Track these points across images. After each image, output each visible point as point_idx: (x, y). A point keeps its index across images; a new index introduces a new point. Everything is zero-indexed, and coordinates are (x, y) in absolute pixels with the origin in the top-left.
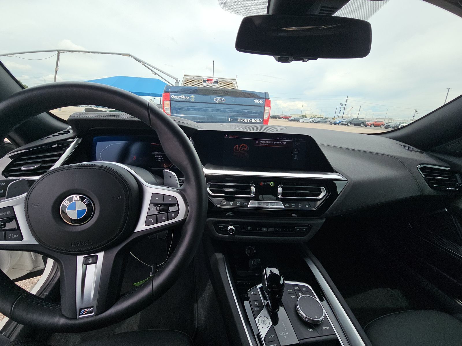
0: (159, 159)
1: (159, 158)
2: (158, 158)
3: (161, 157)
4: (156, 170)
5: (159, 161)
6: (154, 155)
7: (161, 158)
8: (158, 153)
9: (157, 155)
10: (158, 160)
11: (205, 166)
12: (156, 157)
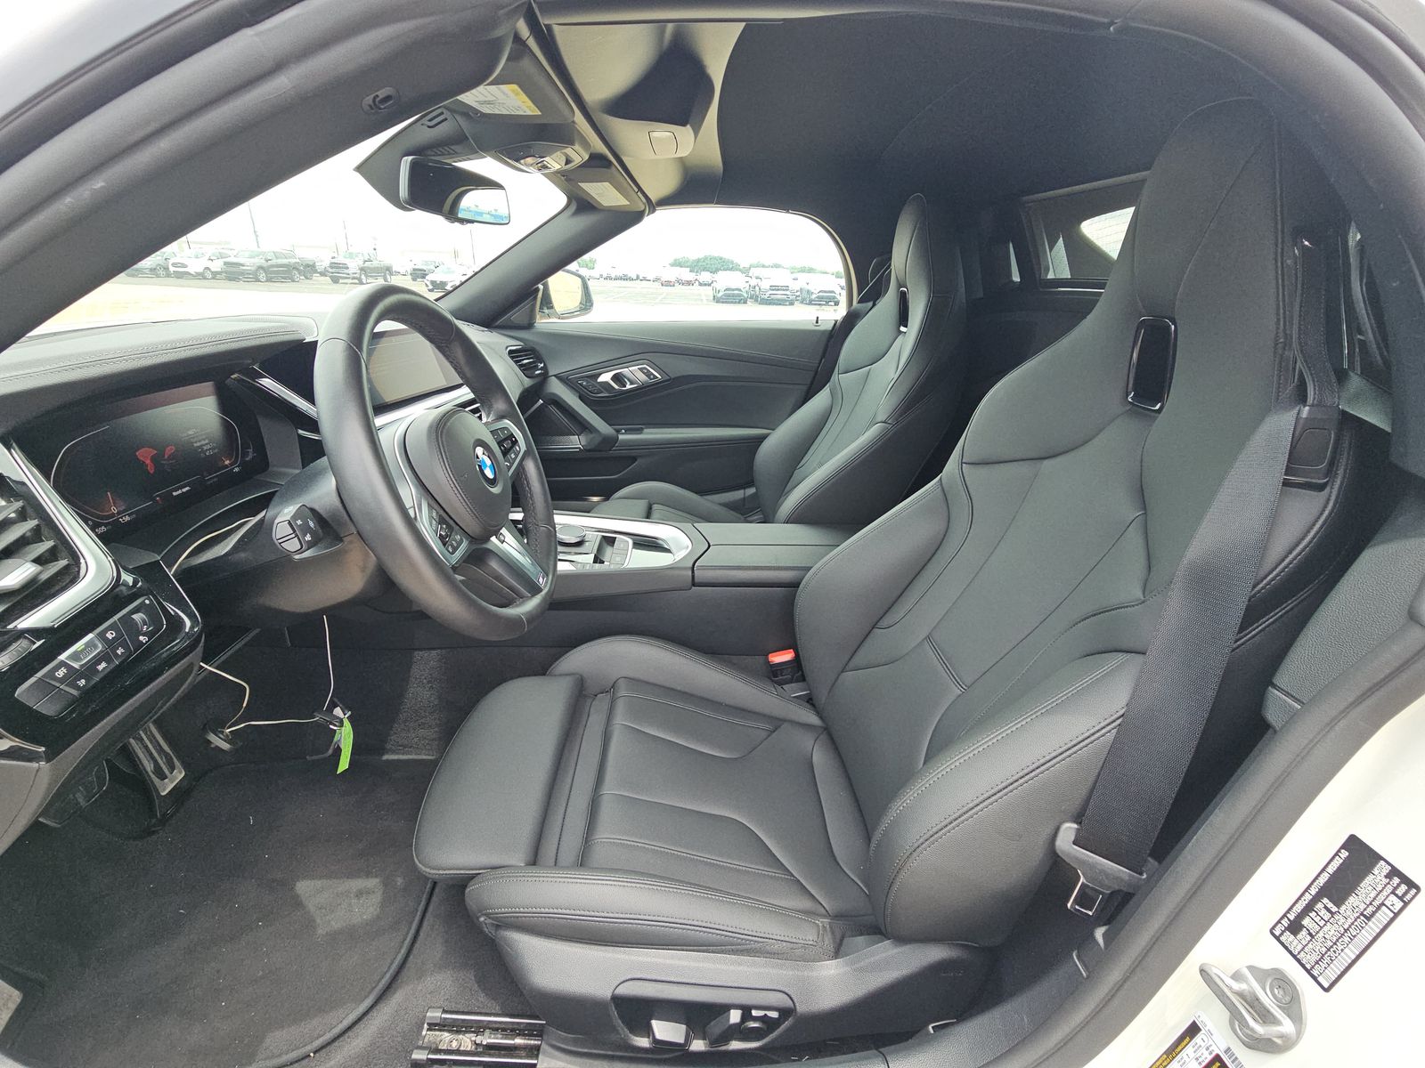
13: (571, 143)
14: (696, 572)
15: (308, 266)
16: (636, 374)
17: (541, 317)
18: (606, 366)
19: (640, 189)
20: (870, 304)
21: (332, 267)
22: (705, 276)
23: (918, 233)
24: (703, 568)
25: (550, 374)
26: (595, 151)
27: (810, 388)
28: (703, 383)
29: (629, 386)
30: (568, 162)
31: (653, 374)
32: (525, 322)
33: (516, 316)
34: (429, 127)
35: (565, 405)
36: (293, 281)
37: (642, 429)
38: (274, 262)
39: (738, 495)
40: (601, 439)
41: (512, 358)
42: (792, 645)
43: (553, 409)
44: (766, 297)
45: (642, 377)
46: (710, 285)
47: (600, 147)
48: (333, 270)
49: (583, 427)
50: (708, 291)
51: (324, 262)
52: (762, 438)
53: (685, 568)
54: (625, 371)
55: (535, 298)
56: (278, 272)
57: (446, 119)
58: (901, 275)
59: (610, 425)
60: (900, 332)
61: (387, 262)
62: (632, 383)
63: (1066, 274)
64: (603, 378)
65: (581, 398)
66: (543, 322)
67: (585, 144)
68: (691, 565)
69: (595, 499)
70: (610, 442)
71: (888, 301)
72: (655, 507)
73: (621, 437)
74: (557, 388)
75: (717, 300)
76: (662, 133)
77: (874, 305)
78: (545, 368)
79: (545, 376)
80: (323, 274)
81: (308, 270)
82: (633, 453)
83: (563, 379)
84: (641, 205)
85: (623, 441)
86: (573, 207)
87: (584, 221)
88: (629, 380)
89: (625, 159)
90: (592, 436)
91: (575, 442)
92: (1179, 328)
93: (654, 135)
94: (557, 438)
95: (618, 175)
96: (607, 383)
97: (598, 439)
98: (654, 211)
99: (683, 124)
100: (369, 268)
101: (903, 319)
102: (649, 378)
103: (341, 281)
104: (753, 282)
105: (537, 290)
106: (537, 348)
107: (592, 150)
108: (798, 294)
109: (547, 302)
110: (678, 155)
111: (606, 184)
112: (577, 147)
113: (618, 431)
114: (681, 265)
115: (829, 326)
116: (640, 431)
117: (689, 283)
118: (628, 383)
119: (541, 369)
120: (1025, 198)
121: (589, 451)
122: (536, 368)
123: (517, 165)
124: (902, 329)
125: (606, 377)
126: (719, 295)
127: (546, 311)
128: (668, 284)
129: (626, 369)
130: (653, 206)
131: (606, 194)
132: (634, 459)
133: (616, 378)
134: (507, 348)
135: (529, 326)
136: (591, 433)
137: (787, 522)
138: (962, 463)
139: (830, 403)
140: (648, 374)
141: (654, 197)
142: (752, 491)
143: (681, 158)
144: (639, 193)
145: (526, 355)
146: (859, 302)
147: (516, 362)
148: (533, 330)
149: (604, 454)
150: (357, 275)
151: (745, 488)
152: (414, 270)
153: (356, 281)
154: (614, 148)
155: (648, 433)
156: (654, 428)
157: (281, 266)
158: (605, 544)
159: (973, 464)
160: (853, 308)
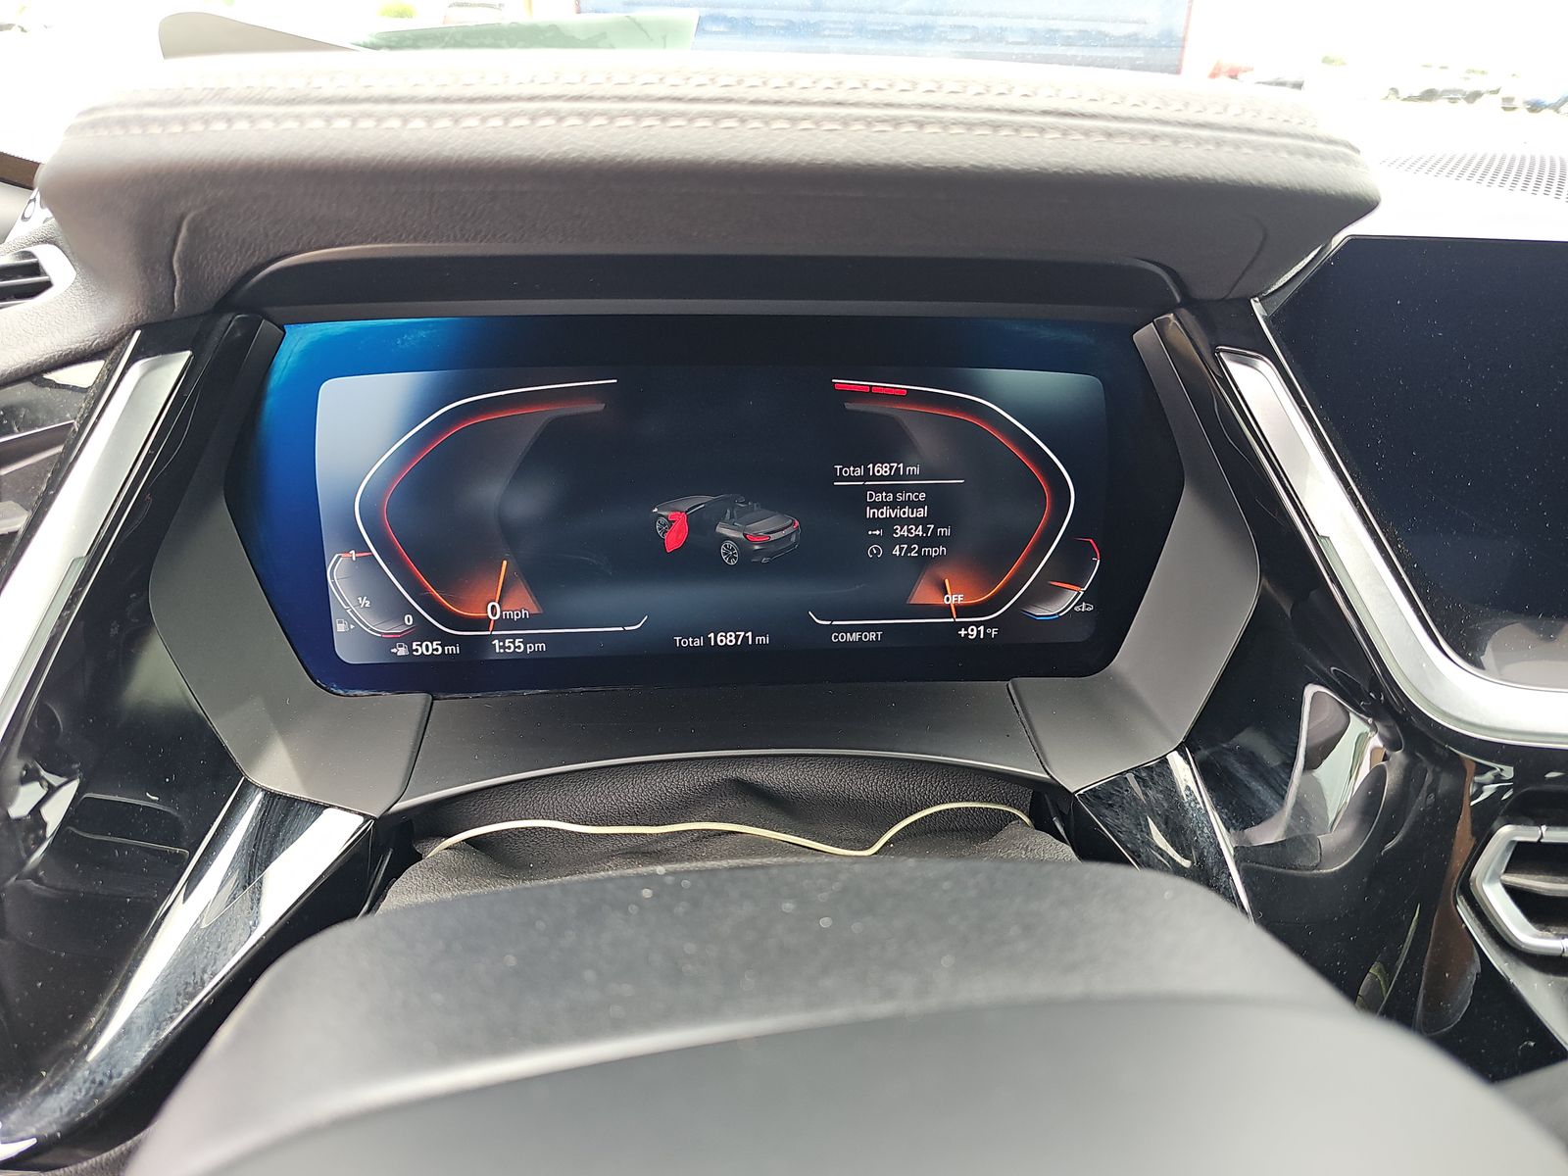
0: (901, 532)
1: (902, 522)
2: (888, 524)
3: (922, 513)
4: (872, 636)
5: (896, 552)
6: (856, 499)
7: (917, 522)
8: (896, 476)
9: (879, 497)
10: (889, 541)
11: (1488, 658)
12: (870, 513)
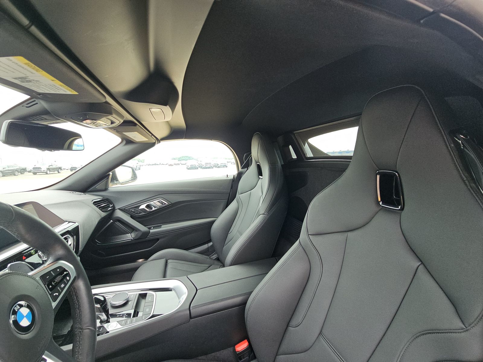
13: (111, 113)
14: (191, 311)
15: (23, 169)
16: (156, 204)
17: (112, 185)
18: (142, 202)
19: (152, 134)
20: (246, 169)
21: (34, 169)
22: (183, 162)
23: (260, 145)
24: (195, 307)
25: (116, 208)
26: (126, 120)
27: (228, 201)
28: (186, 204)
29: (154, 209)
30: (112, 123)
31: (164, 203)
32: (104, 188)
33: (99, 186)
34: (27, 107)
35: (123, 221)
36: (15, 175)
37: (161, 226)
38: (7, 169)
39: (205, 246)
40: (142, 233)
41: (95, 205)
42: (245, 337)
43: (118, 223)
44: (204, 167)
45: (159, 204)
46: (185, 164)
47: (130, 118)
48: (34, 170)
49: (133, 229)
50: (185, 166)
51: (30, 167)
52: (213, 222)
53: (185, 310)
54: (152, 203)
55: (108, 178)
56: (8, 173)
57: (37, 103)
58: (257, 159)
59: (145, 226)
60: (260, 178)
61: (59, 166)
62: (155, 207)
63: (312, 155)
64: (141, 207)
65: (132, 217)
66: (113, 187)
67: (121, 116)
68: (188, 307)
69: (141, 260)
70: (146, 234)
71: (253, 168)
72: (169, 261)
73: (151, 231)
74: (119, 214)
75: (189, 169)
76: (156, 109)
77: (247, 169)
78: (114, 207)
79: (114, 210)
80: (29, 172)
81: (23, 171)
82: (157, 237)
83: (122, 210)
84: (153, 140)
85: (153, 232)
86: (124, 142)
87: (130, 147)
88: (153, 206)
89: (143, 123)
90: (137, 233)
91: (130, 237)
92: (400, 175)
93: (152, 110)
94: (120, 236)
95: (140, 128)
96: (143, 209)
97: (140, 234)
98: (160, 142)
99: (166, 105)
100: (51, 168)
101: (260, 173)
102: (162, 204)
103: (37, 174)
104: (199, 162)
105: (109, 175)
106: (109, 198)
107: (125, 119)
108: (214, 165)
109: (115, 178)
110: (166, 120)
111: (136, 133)
112: (114, 115)
113: (150, 228)
114: (174, 159)
115: (232, 177)
116: (160, 227)
117: (178, 164)
118: (153, 208)
119: (111, 207)
120: (295, 132)
121: (135, 239)
122: (109, 207)
123: (81, 123)
124: (260, 177)
125: (143, 207)
126: (189, 167)
127: (115, 182)
128: (171, 165)
129: (152, 202)
130: (159, 141)
131: (136, 136)
132: (158, 239)
133: (148, 206)
134: (92, 201)
135: (106, 189)
136: (136, 231)
137: (231, 265)
138: (308, 235)
139: (237, 206)
140: (162, 203)
141: (159, 138)
142: (211, 244)
143: (167, 122)
144: (152, 136)
145: (104, 202)
146: (242, 169)
147: (97, 206)
148: (107, 191)
149: (144, 240)
150: (46, 171)
151: (208, 243)
152: (72, 167)
153: (45, 173)
154: (136, 118)
155: (163, 227)
156: (166, 224)
157: (10, 170)
158: (141, 298)
159: (313, 235)
160: (239, 171)
